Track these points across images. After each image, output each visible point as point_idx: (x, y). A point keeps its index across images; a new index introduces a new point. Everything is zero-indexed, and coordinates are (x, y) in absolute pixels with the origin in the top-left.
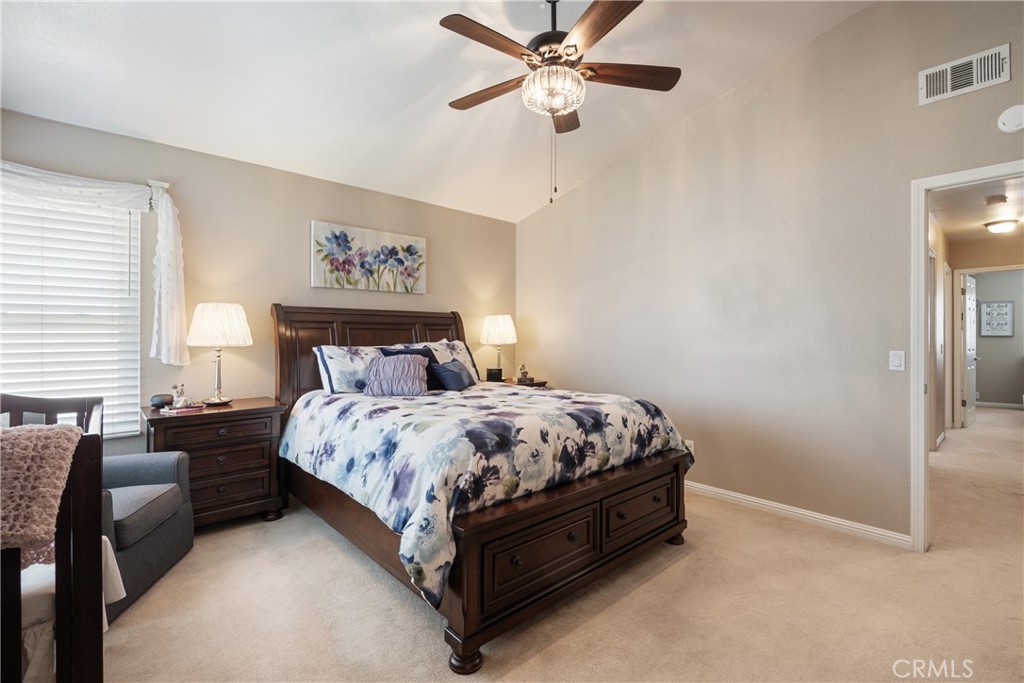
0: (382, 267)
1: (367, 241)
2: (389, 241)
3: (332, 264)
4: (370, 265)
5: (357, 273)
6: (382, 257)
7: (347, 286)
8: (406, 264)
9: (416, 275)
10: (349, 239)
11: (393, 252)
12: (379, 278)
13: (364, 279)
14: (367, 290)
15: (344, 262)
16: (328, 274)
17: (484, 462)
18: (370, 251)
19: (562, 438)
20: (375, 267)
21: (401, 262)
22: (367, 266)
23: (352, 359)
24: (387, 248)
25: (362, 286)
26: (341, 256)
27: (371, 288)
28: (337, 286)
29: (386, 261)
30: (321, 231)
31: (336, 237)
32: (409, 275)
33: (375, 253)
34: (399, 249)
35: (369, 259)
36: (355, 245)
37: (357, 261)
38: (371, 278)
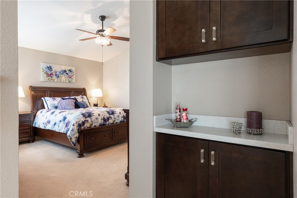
0: (62, 75)
1: (57, 68)
2: (64, 68)
3: (47, 75)
4: (58, 75)
5: (54, 77)
6: (62, 72)
7: (51, 81)
8: (69, 74)
9: (72, 78)
10: (52, 68)
11: (65, 71)
12: (61, 78)
13: (56, 79)
14: (57, 82)
15: (50, 74)
16: (46, 77)
17: (85, 119)
18: (58, 71)
19: (103, 116)
20: (60, 75)
21: (67, 74)
22: (57, 75)
23: (53, 101)
24: (63, 70)
25: (56, 80)
26: (50, 72)
27: (59, 81)
28: (48, 81)
29: (63, 74)
30: (43, 66)
31: (48, 67)
32: (70, 78)
33: (60, 72)
34: (67, 70)
35: (58, 73)
36: (54, 70)
37: (54, 74)
38: (58, 79)
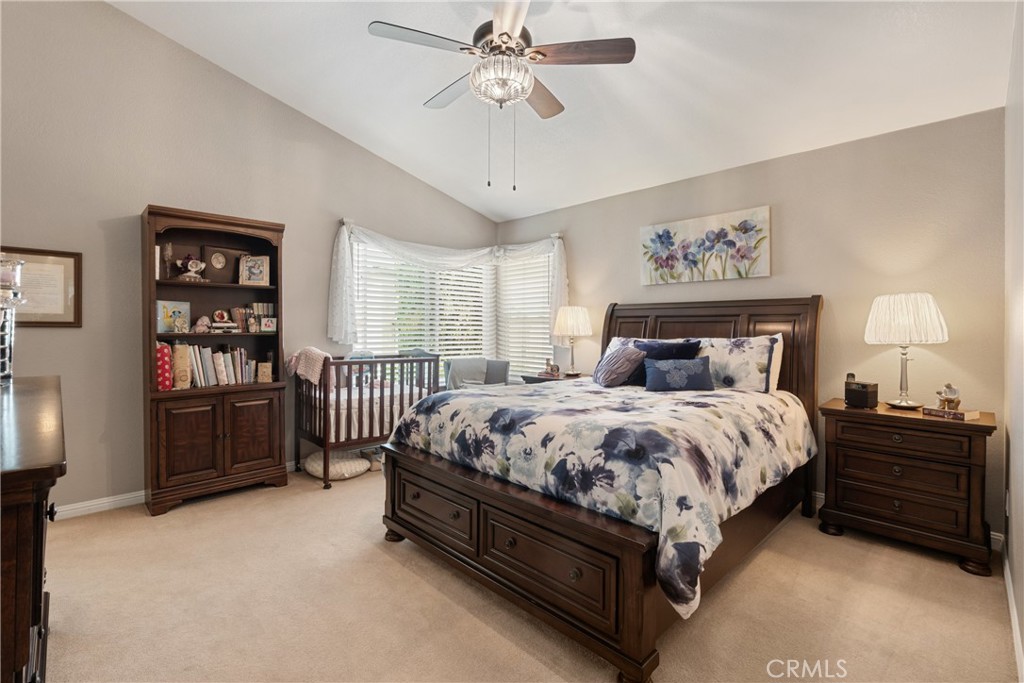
0: (707, 255)
1: (688, 232)
2: (714, 225)
3: (656, 262)
4: (694, 255)
5: (680, 266)
6: (707, 243)
7: (671, 281)
8: (738, 245)
9: (754, 255)
10: (672, 235)
11: (721, 235)
12: (704, 267)
13: (688, 272)
14: (691, 282)
15: (667, 258)
16: (653, 272)
18: (693, 240)
20: (700, 257)
21: (731, 244)
22: (691, 257)
24: (713, 232)
25: (685, 278)
26: (666, 253)
27: (695, 280)
28: (661, 282)
29: (713, 247)
30: (647, 234)
31: (660, 237)
32: (742, 257)
33: (699, 242)
34: (728, 229)
35: (693, 250)
36: (677, 240)
37: (680, 255)
38: (695, 269)
